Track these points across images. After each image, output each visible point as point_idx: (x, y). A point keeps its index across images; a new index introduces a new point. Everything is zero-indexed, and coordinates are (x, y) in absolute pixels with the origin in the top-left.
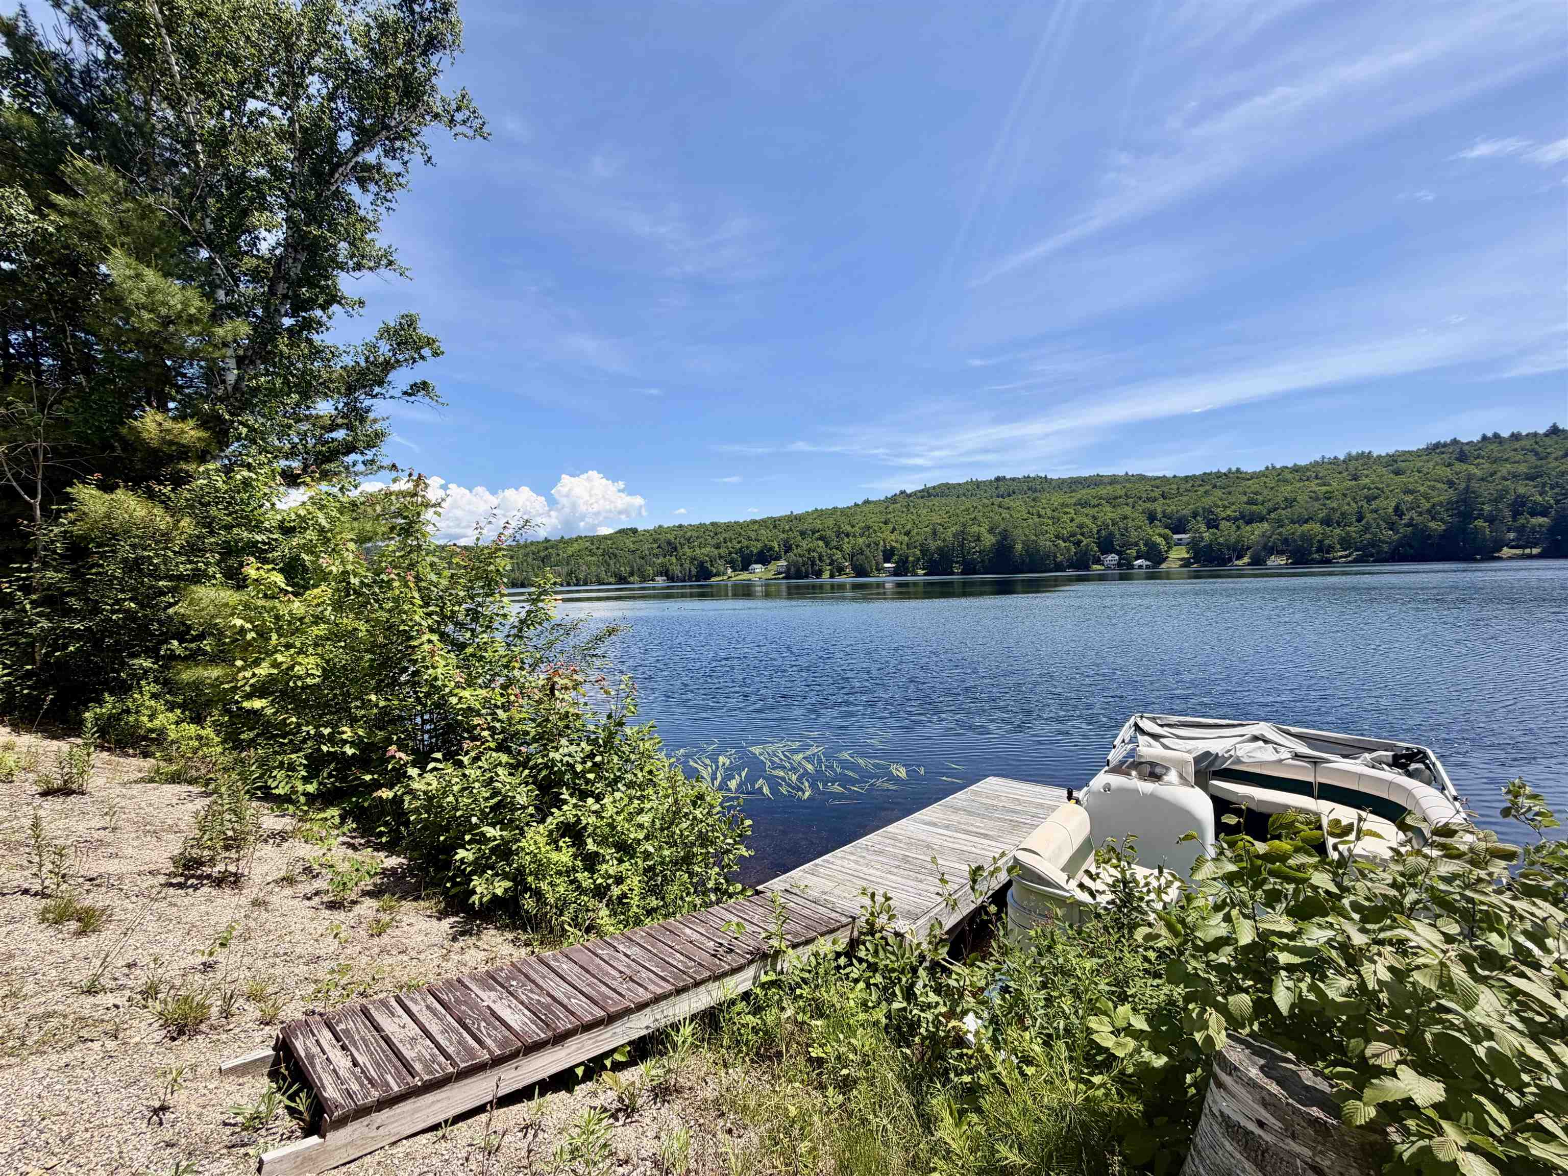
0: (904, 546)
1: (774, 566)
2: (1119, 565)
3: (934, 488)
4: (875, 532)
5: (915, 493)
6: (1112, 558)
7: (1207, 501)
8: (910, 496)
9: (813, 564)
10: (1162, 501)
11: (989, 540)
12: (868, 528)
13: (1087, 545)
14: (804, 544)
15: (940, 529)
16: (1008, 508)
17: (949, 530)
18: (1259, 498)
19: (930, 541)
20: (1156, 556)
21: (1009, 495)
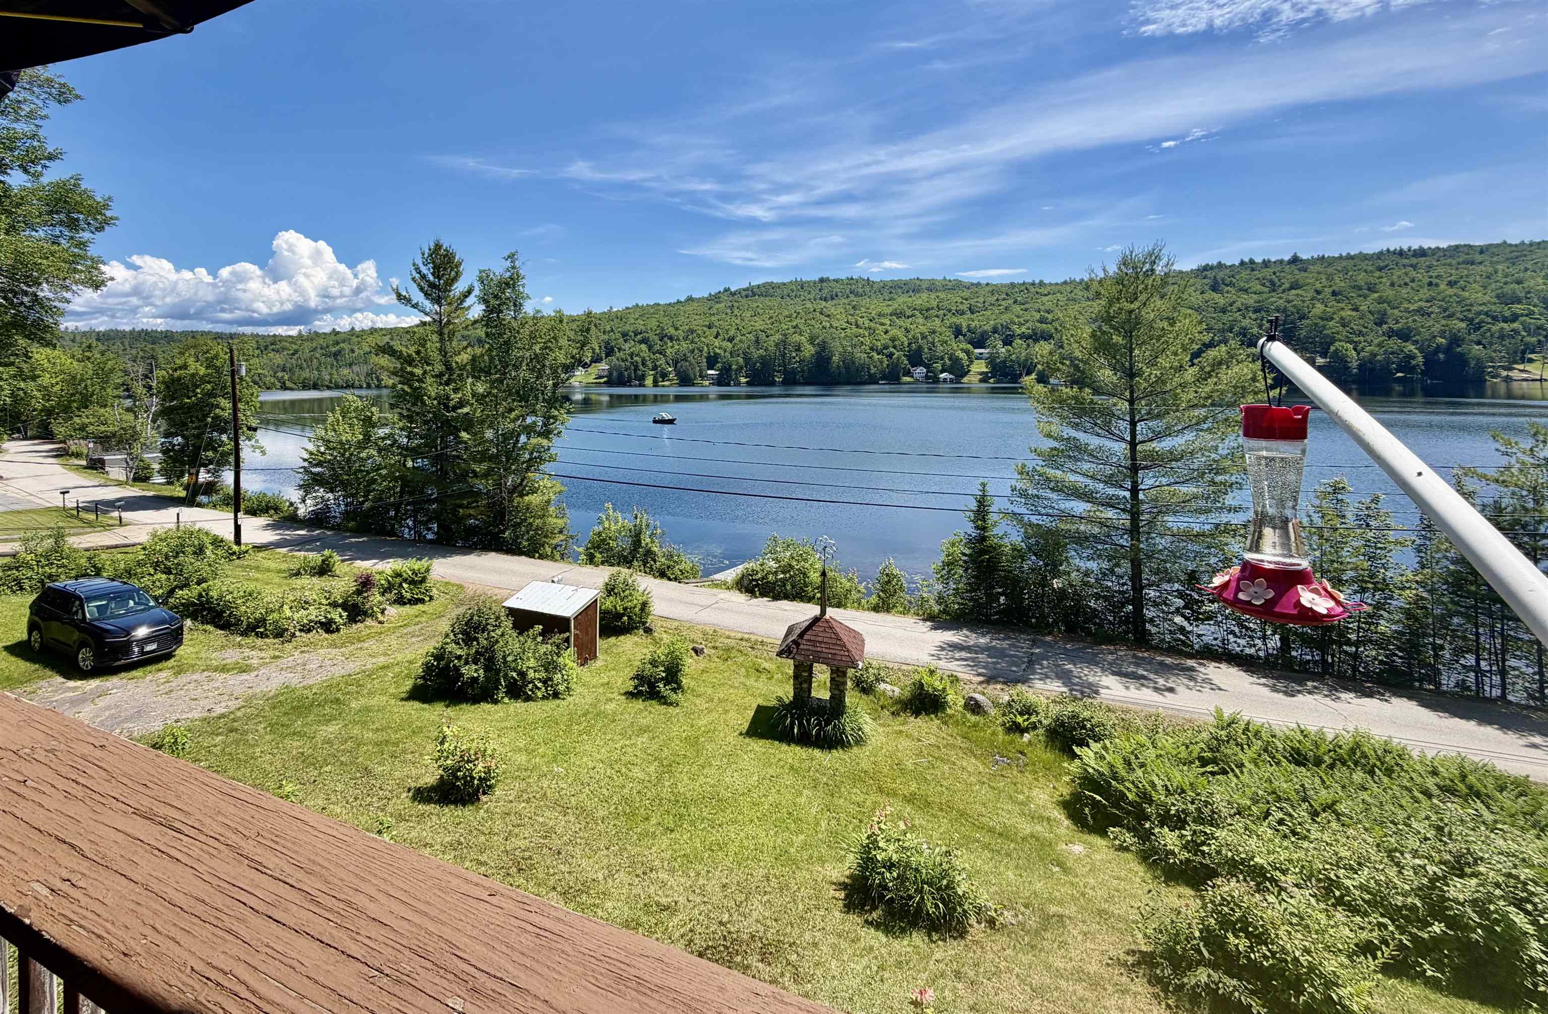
0: (728, 355)
1: (594, 370)
2: (927, 377)
3: (759, 286)
4: (699, 336)
5: (739, 292)
6: (920, 371)
7: (1005, 318)
8: (733, 294)
9: (636, 369)
10: (969, 315)
11: (809, 351)
12: (692, 331)
13: (898, 359)
14: (627, 346)
15: (763, 336)
16: (828, 316)
17: (772, 338)
18: (1050, 317)
19: (752, 349)
20: (959, 371)
21: (832, 298)
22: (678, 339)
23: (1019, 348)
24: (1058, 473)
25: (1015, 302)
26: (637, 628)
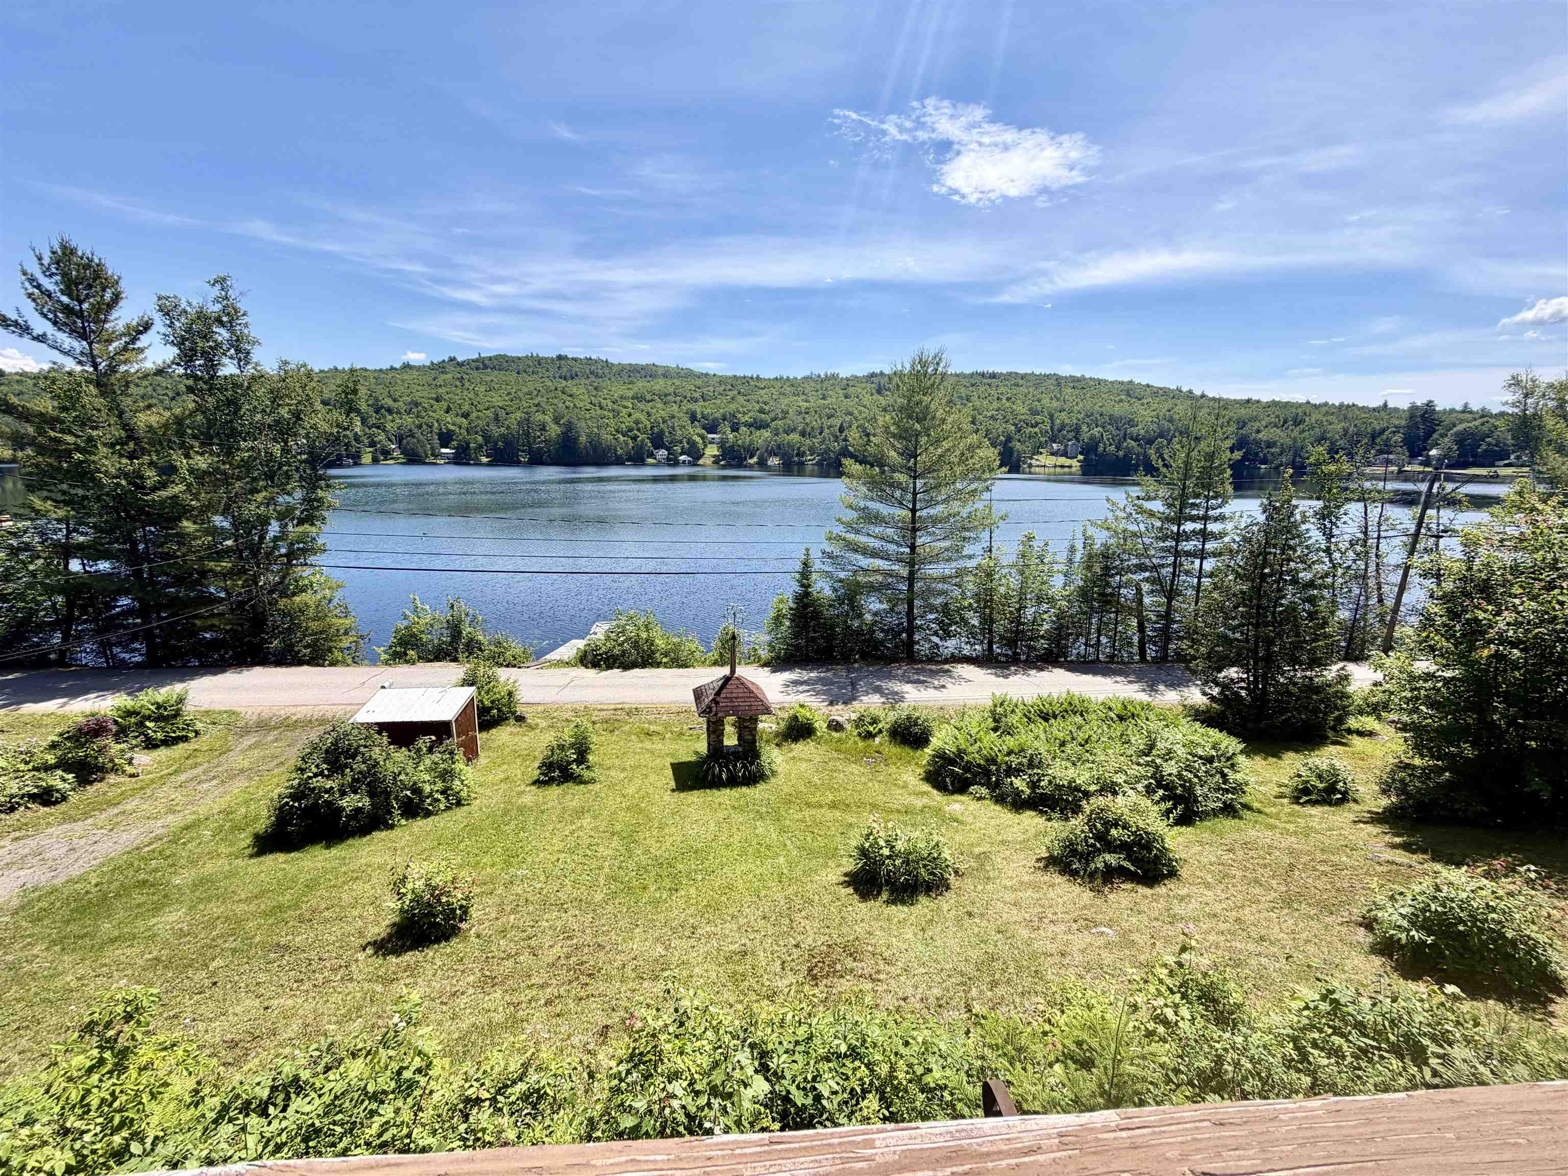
0: (464, 431)
2: (668, 459)
3: (490, 358)
4: (425, 409)
5: (468, 363)
6: (662, 453)
7: (733, 407)
8: (461, 365)
10: (701, 403)
11: (554, 430)
12: (417, 404)
13: (643, 441)
15: (502, 413)
16: (571, 396)
17: (513, 416)
18: (767, 408)
19: (493, 427)
20: (696, 455)
21: (572, 378)
22: (399, 413)
23: (744, 436)
24: (855, 536)
25: (739, 392)
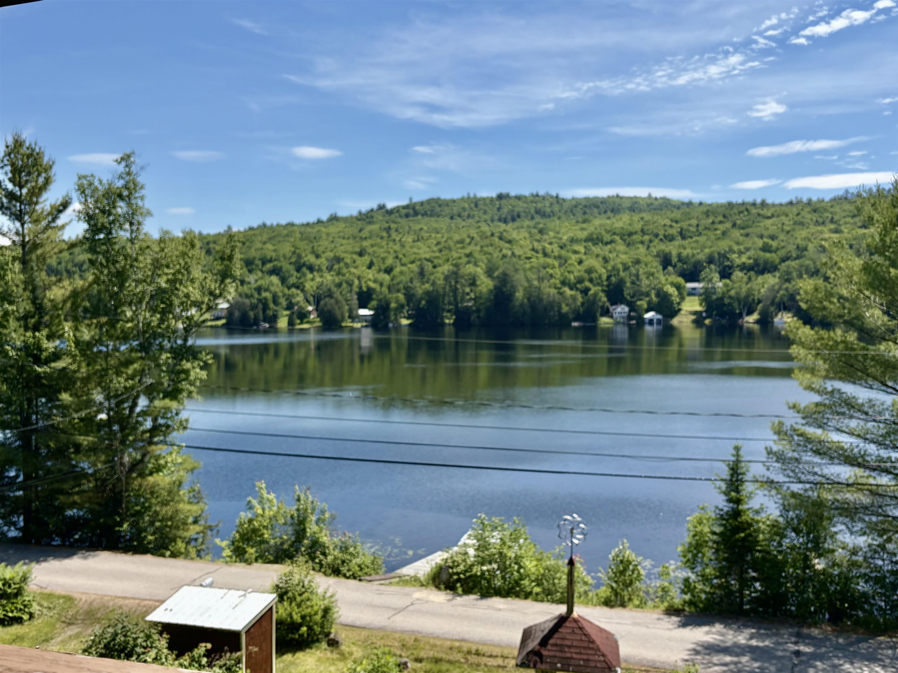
0: (385, 290)
2: (629, 317)
3: (422, 204)
4: (347, 265)
5: (396, 210)
6: (621, 310)
7: (723, 245)
8: (390, 212)
9: (265, 307)
10: (679, 241)
11: (486, 285)
12: (338, 260)
13: (595, 295)
14: (251, 278)
15: (428, 267)
16: (510, 242)
17: (440, 269)
18: (774, 244)
19: (416, 283)
20: (668, 309)
21: (513, 220)
22: (320, 270)
24: (819, 432)
25: (734, 225)
26: (318, 641)
